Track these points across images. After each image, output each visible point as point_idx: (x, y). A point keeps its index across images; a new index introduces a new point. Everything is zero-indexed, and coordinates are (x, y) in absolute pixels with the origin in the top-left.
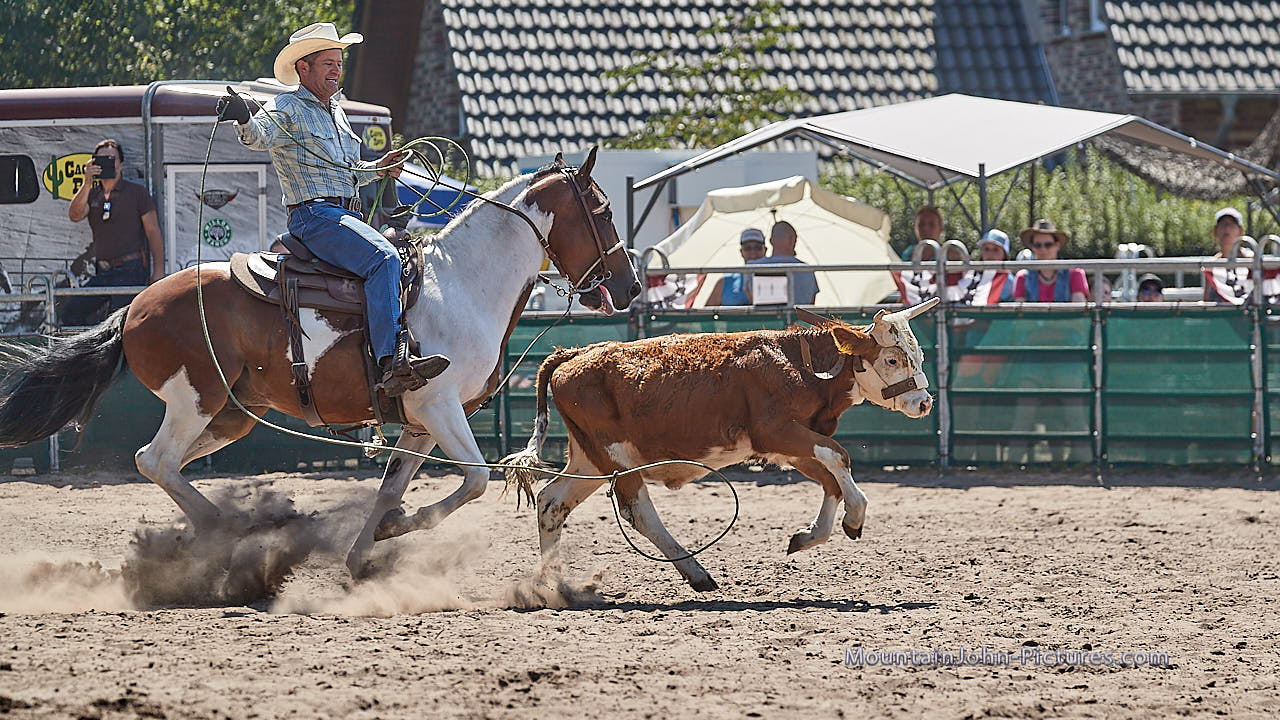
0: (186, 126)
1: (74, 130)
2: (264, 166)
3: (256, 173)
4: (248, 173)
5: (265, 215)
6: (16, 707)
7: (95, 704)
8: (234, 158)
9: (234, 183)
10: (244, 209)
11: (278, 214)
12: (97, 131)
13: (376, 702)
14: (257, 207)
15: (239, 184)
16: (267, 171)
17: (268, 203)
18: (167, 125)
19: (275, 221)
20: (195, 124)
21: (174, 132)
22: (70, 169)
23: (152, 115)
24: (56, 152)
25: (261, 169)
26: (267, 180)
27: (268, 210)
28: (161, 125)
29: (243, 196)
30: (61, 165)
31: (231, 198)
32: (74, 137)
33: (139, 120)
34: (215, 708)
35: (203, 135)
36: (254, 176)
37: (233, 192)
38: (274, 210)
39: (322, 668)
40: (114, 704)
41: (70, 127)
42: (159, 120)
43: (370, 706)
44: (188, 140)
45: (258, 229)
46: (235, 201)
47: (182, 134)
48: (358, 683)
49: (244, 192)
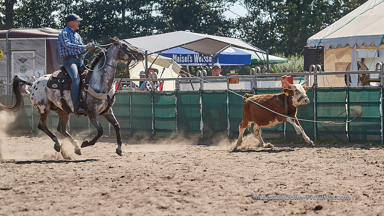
0: (16, 40)
2: (34, 51)
5: (34, 64)
8: (27, 49)
9: (27, 56)
10: (30, 63)
11: (37, 64)
17: (35, 61)
18: (12, 40)
20: (18, 40)
23: (8, 38)
26: (35, 55)
29: (29, 59)
31: (27, 60)
33: (5, 39)
35: (20, 43)
36: (32, 54)
37: (27, 58)
44: (17, 44)
45: (33, 68)
46: (27, 61)
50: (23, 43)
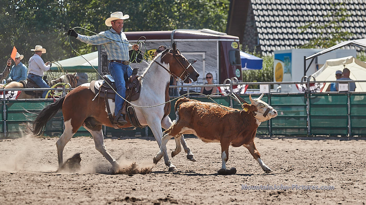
0: (183, 42)
1: (152, 43)
2: (204, 53)
3: (202, 55)
4: (200, 55)
5: (205, 66)
6: (137, 200)
7: (158, 200)
8: (196, 51)
9: (196, 57)
10: (199, 65)
11: (208, 66)
12: (159, 43)
13: (236, 200)
14: (202, 64)
15: (197, 58)
16: (205, 54)
17: (205, 63)
18: (178, 41)
19: (207, 68)
20: (185, 41)
21: (180, 43)
22: (151, 53)
23: (174, 39)
24: (147, 49)
25: (204, 54)
26: (205, 56)
27: (205, 65)
28: (176, 41)
29: (198, 61)
30: (149, 52)
31: (195, 61)
32: (152, 45)
33: (170, 40)
34: (192, 201)
35: (188, 44)
36: (202, 56)
37: (196, 60)
38: (207, 65)
39: (221, 190)
40: (164, 199)
41: (151, 42)
42: (176, 40)
43: (234, 201)
44: (183, 45)
45: (202, 70)
46: (196, 62)
47: (182, 44)
48: (231, 194)
49: (199, 60)
50: (191, 45)
